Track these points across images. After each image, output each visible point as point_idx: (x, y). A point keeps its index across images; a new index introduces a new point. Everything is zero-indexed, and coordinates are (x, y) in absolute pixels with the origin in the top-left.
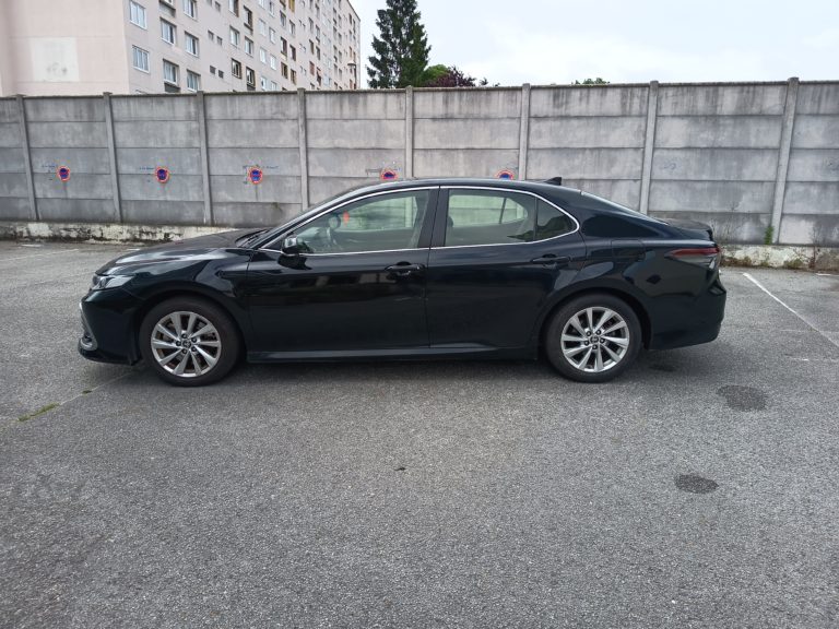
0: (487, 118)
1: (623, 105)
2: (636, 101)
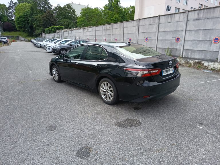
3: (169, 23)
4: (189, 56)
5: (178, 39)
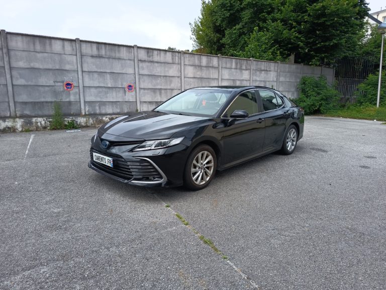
0: (119, 59)
1: (173, 59)
2: (177, 58)
3: (38, 52)
4: (98, 112)
5: (68, 84)
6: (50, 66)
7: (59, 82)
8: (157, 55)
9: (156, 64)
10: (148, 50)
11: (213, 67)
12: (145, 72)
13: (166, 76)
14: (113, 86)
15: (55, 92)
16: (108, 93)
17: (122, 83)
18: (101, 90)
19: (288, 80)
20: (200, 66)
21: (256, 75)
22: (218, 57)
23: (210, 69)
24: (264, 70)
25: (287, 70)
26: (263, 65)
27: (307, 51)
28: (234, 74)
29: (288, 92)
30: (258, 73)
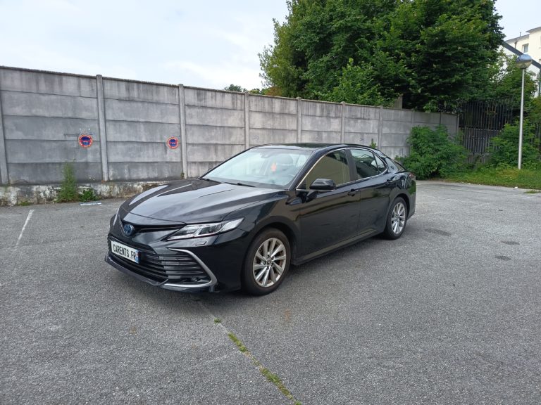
0: (157, 103)
1: (233, 103)
2: (239, 102)
3: (43, 94)
4: (127, 176)
5: (85, 139)
6: (59, 114)
7: (73, 135)
8: (212, 97)
9: (210, 111)
10: (199, 91)
11: (289, 114)
12: (195, 121)
13: (224, 127)
14: (149, 141)
15: (65, 149)
16: (141, 151)
17: (161, 136)
18: (131, 146)
19: (393, 131)
20: (272, 113)
21: (349, 125)
22: (297, 100)
23: (286, 117)
24: (361, 118)
25: (393, 118)
26: (359, 111)
27: (419, 91)
28: (320, 123)
29: (395, 147)
30: (352, 122)
